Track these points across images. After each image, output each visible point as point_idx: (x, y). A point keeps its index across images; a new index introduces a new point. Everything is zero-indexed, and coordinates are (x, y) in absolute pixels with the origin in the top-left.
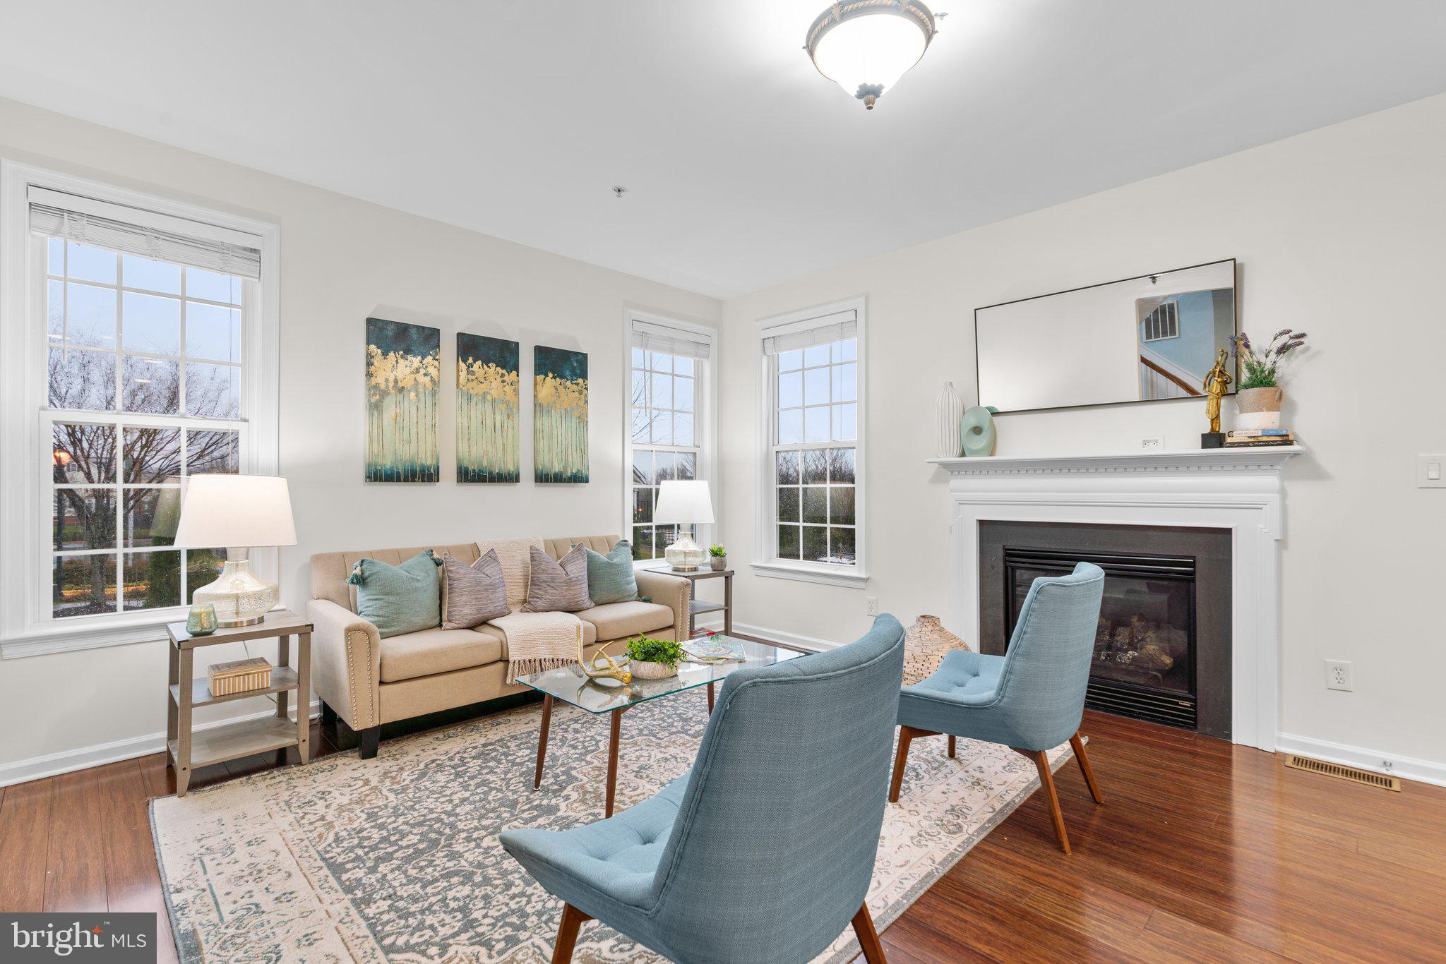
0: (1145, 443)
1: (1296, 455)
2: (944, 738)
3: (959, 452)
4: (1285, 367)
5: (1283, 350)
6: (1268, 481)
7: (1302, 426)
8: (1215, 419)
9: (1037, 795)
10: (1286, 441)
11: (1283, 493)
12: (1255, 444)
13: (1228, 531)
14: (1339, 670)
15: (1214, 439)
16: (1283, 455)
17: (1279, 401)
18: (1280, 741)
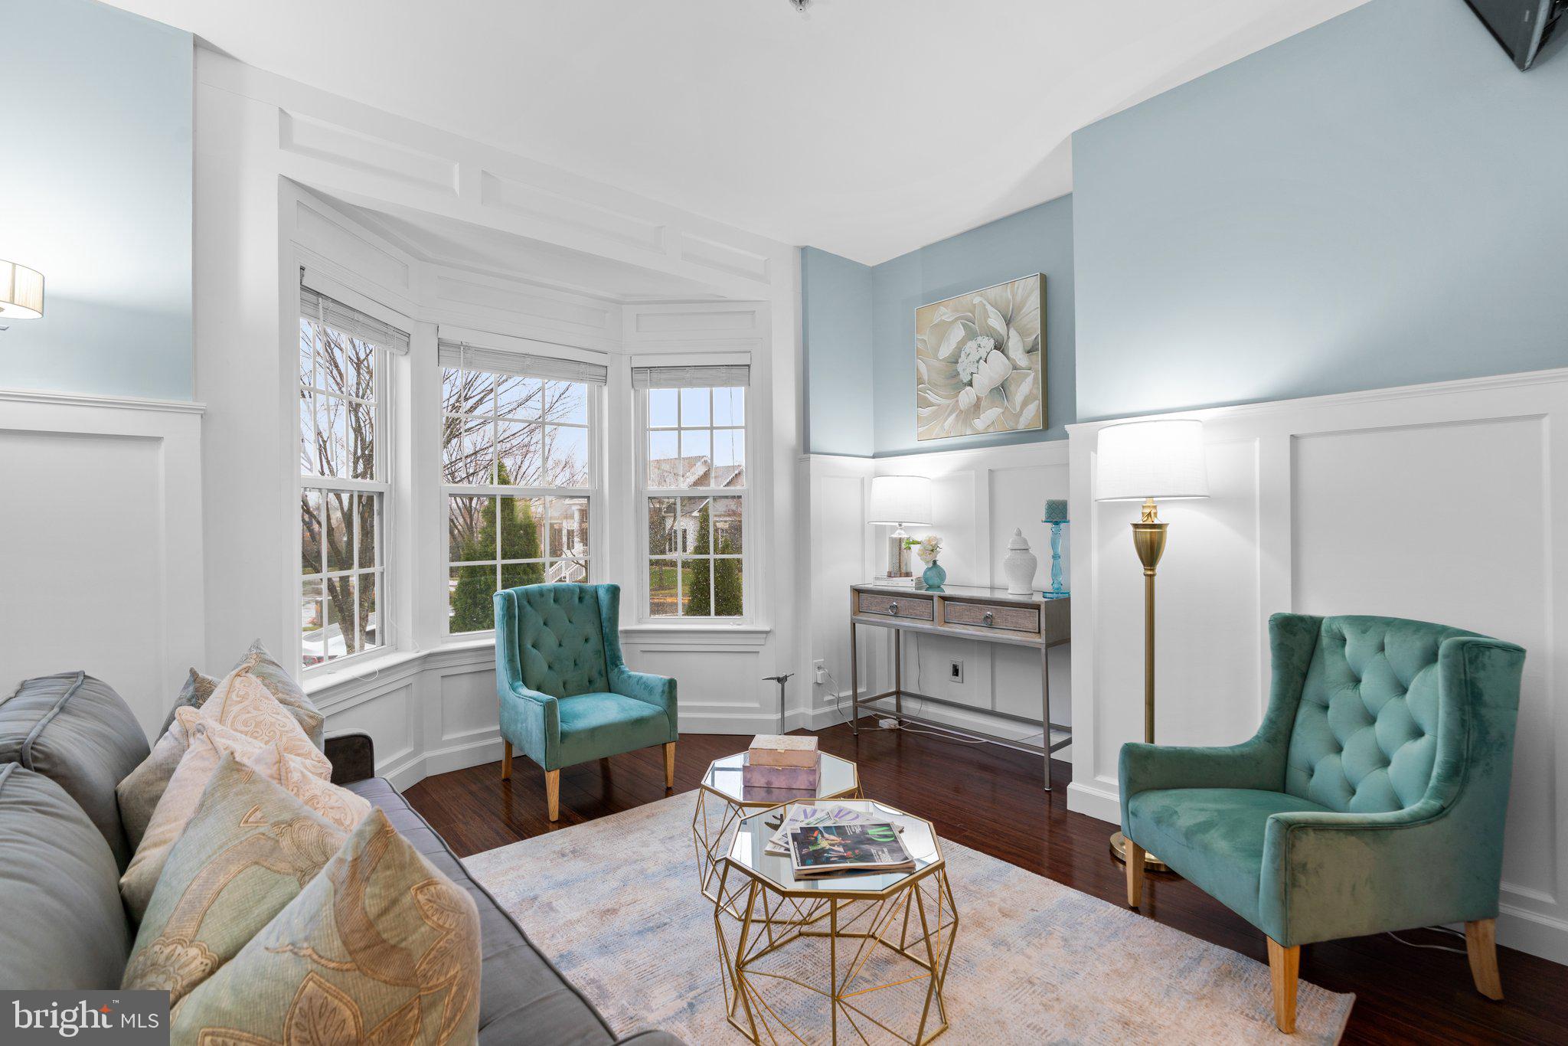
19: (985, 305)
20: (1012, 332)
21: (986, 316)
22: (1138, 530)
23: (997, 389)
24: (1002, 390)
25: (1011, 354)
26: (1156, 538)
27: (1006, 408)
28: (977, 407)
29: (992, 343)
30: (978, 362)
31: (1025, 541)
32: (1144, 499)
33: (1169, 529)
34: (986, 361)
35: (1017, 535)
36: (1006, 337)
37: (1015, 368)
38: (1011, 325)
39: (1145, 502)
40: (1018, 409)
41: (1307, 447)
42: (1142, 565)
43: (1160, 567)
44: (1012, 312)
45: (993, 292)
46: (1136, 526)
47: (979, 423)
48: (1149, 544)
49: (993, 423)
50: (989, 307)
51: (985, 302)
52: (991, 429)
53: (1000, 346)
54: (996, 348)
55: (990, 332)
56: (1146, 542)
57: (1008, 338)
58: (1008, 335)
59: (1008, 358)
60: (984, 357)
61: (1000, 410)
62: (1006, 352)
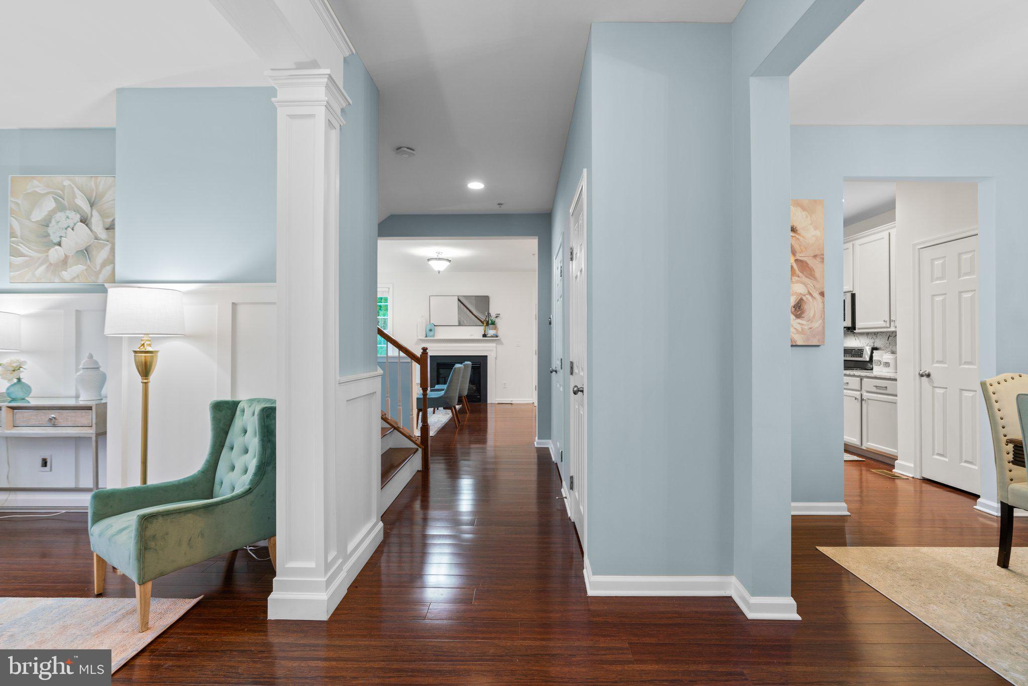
0: (471, 335)
1: (498, 339)
2: (433, 409)
3: (425, 336)
4: (497, 321)
5: (497, 317)
6: (494, 345)
7: (499, 334)
8: (485, 331)
9: (452, 418)
10: (497, 337)
11: (496, 347)
12: (492, 337)
13: (487, 356)
14: (505, 384)
15: (484, 336)
16: (496, 340)
17: (496, 328)
18: (496, 401)
19: (73, 188)
20: (95, 213)
21: (74, 196)
22: (136, 355)
23: (82, 251)
24: (86, 253)
25: (94, 228)
26: (149, 360)
27: (89, 266)
28: (64, 263)
29: (78, 217)
30: (66, 229)
31: (96, 362)
32: (143, 335)
33: (159, 354)
34: (73, 230)
35: (88, 358)
36: (89, 216)
37: (96, 238)
38: (93, 207)
39: (143, 337)
40: (98, 268)
41: (242, 311)
42: (140, 377)
43: (153, 377)
44: (95, 198)
45: (81, 180)
46: (135, 352)
47: (66, 275)
48: (144, 363)
49: (78, 276)
50: (76, 190)
51: (73, 186)
52: (76, 280)
53: (84, 221)
54: (81, 221)
55: (77, 209)
56: (142, 362)
57: (92, 216)
58: (91, 214)
59: (90, 229)
60: (72, 225)
61: (84, 267)
62: (89, 225)
